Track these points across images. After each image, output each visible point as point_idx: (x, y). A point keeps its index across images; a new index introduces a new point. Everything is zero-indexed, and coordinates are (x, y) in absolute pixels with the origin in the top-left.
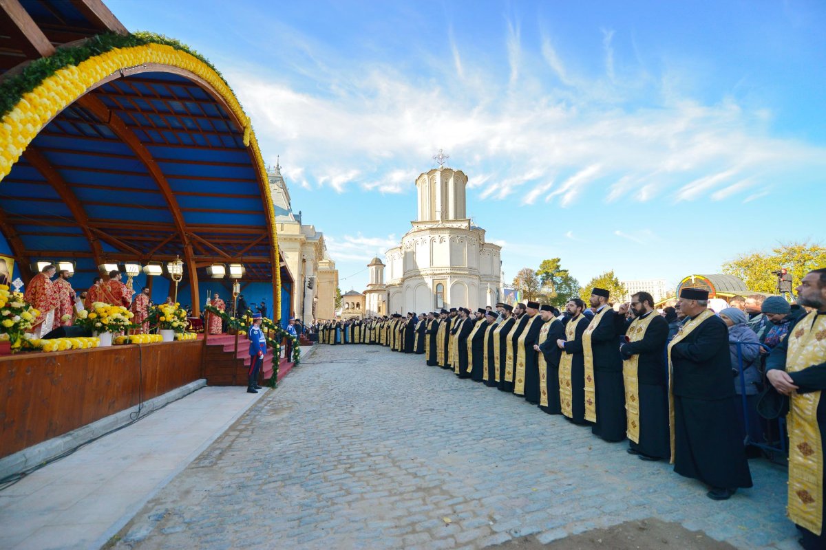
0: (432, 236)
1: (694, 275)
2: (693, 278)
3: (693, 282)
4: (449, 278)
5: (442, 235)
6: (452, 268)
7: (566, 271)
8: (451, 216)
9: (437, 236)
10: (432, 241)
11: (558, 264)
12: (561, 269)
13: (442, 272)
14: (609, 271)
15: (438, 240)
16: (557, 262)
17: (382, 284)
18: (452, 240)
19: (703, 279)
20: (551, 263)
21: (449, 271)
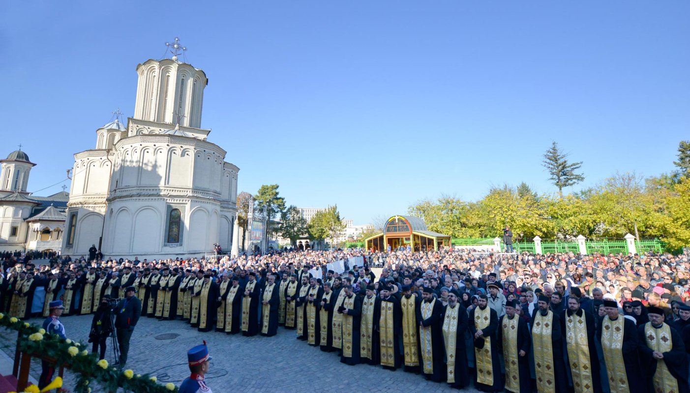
0: (171, 145)
1: (398, 216)
2: (397, 218)
3: (397, 221)
4: (189, 203)
5: (185, 147)
6: (195, 189)
7: (283, 199)
8: (186, 122)
9: (178, 146)
10: (171, 151)
11: (277, 191)
12: (278, 196)
13: (182, 194)
14: (333, 205)
15: (179, 152)
16: (275, 189)
17: (24, 193)
18: (197, 156)
19: (404, 219)
20: (269, 190)
21: (190, 194)
